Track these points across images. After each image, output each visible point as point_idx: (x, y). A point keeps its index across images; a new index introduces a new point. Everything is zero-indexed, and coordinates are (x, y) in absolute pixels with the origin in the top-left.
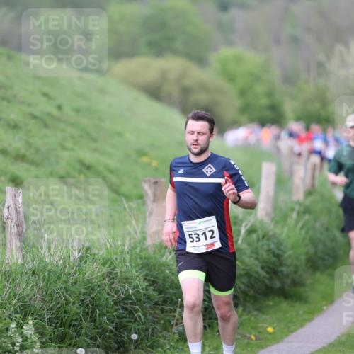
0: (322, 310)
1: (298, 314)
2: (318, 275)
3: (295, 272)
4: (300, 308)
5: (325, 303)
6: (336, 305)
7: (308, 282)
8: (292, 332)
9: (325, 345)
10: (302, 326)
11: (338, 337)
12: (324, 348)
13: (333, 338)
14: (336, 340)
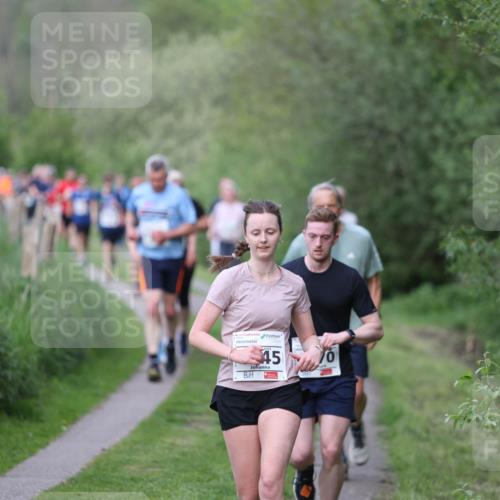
0: (61, 431)
1: (26, 438)
2: (55, 381)
3: (24, 379)
4: (30, 429)
5: (64, 421)
6: (80, 424)
7: (41, 392)
8: (17, 462)
9: (65, 481)
10: (32, 453)
11: (83, 469)
12: (63, 484)
13: (75, 471)
14: (79, 474)
